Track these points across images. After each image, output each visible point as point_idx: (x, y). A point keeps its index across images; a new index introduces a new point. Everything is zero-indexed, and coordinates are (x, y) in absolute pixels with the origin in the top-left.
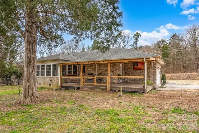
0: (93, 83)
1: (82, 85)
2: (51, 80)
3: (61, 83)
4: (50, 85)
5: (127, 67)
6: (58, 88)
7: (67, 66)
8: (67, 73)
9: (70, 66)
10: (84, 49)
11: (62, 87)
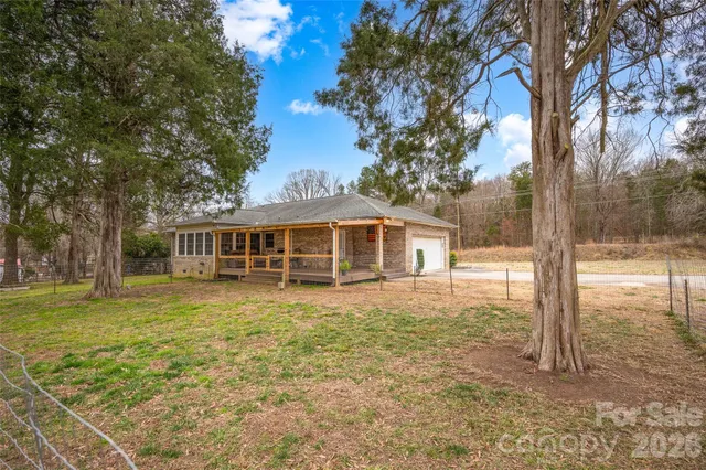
0: (265, 266)
1: (247, 271)
2: (202, 264)
3: (218, 269)
4: (201, 273)
5: (357, 236)
6: (212, 278)
7: (234, 235)
8: (234, 249)
9: (241, 236)
10: (342, 188)
11: (220, 278)
